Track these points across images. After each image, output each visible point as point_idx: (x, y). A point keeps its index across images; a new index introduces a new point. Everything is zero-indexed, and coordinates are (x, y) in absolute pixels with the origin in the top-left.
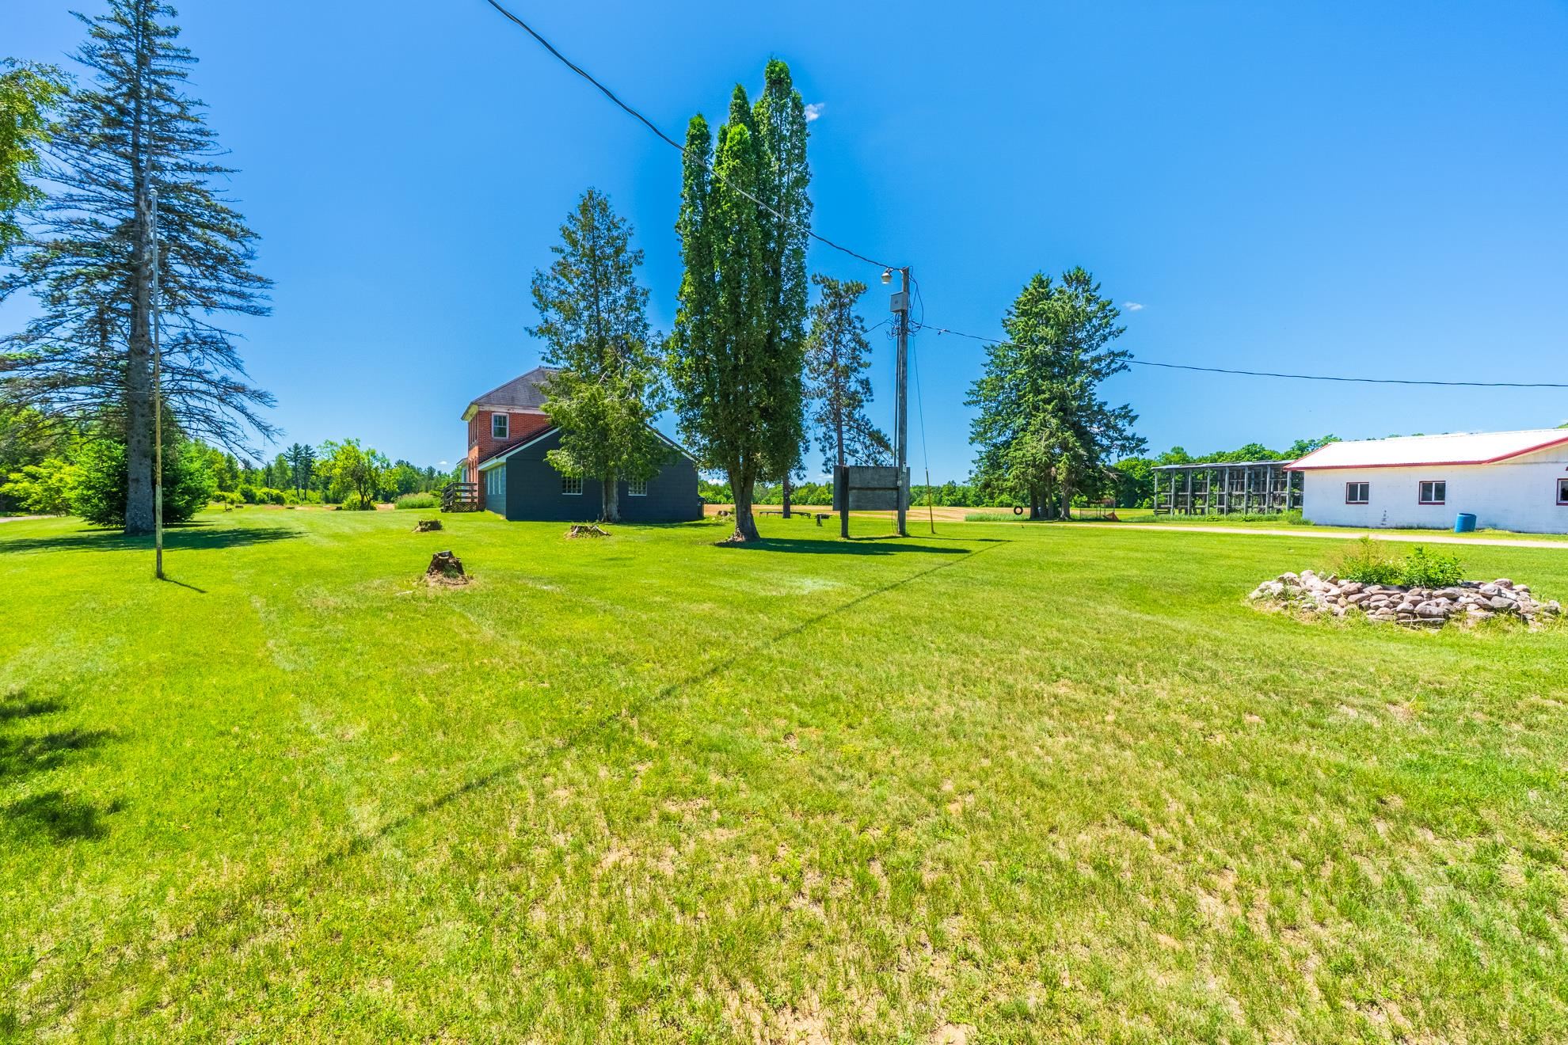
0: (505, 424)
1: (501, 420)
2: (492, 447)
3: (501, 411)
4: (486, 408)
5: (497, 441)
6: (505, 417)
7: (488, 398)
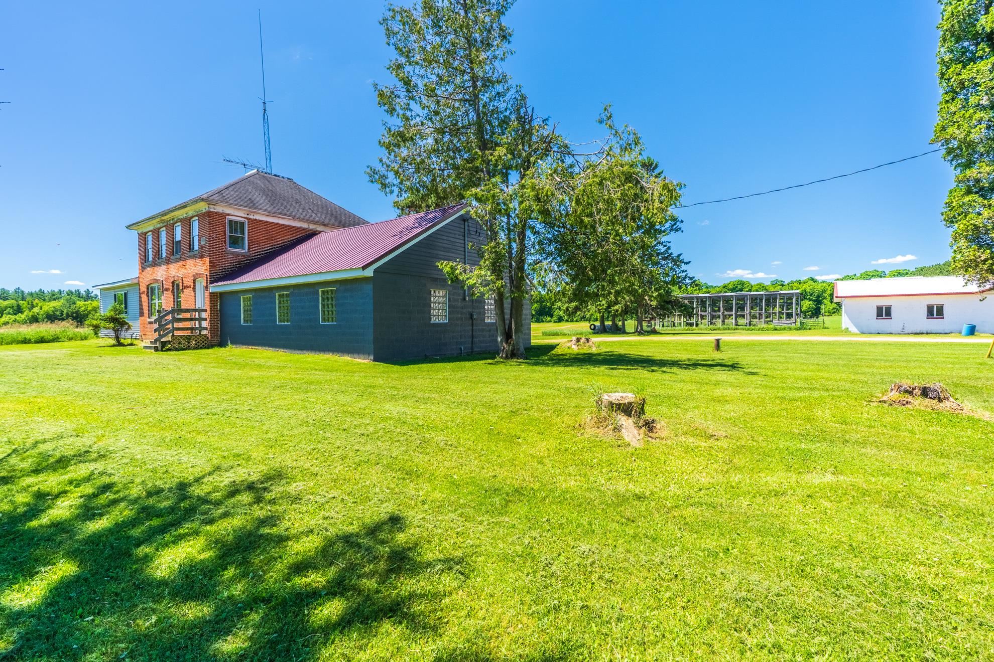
0: (243, 233)
1: (236, 226)
2: (228, 263)
3: (237, 214)
4: (219, 209)
5: (234, 254)
6: (242, 224)
7: (221, 195)
